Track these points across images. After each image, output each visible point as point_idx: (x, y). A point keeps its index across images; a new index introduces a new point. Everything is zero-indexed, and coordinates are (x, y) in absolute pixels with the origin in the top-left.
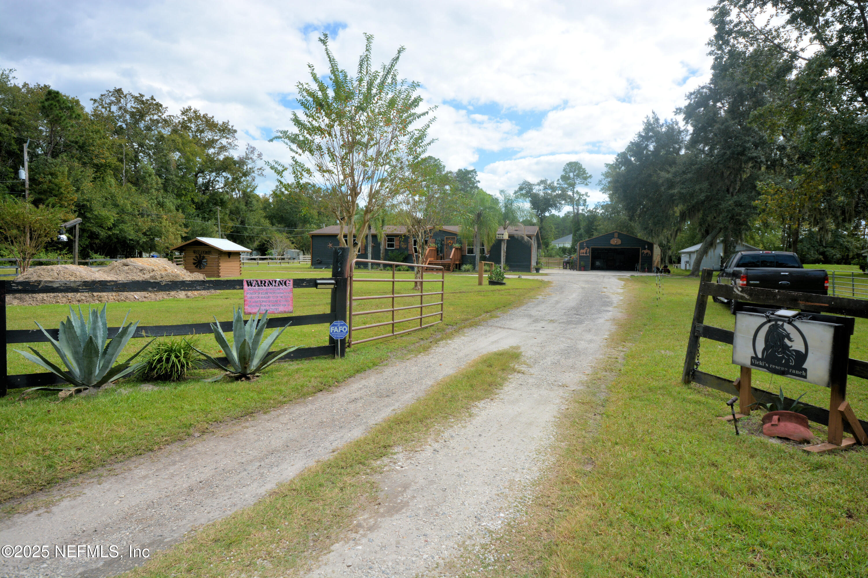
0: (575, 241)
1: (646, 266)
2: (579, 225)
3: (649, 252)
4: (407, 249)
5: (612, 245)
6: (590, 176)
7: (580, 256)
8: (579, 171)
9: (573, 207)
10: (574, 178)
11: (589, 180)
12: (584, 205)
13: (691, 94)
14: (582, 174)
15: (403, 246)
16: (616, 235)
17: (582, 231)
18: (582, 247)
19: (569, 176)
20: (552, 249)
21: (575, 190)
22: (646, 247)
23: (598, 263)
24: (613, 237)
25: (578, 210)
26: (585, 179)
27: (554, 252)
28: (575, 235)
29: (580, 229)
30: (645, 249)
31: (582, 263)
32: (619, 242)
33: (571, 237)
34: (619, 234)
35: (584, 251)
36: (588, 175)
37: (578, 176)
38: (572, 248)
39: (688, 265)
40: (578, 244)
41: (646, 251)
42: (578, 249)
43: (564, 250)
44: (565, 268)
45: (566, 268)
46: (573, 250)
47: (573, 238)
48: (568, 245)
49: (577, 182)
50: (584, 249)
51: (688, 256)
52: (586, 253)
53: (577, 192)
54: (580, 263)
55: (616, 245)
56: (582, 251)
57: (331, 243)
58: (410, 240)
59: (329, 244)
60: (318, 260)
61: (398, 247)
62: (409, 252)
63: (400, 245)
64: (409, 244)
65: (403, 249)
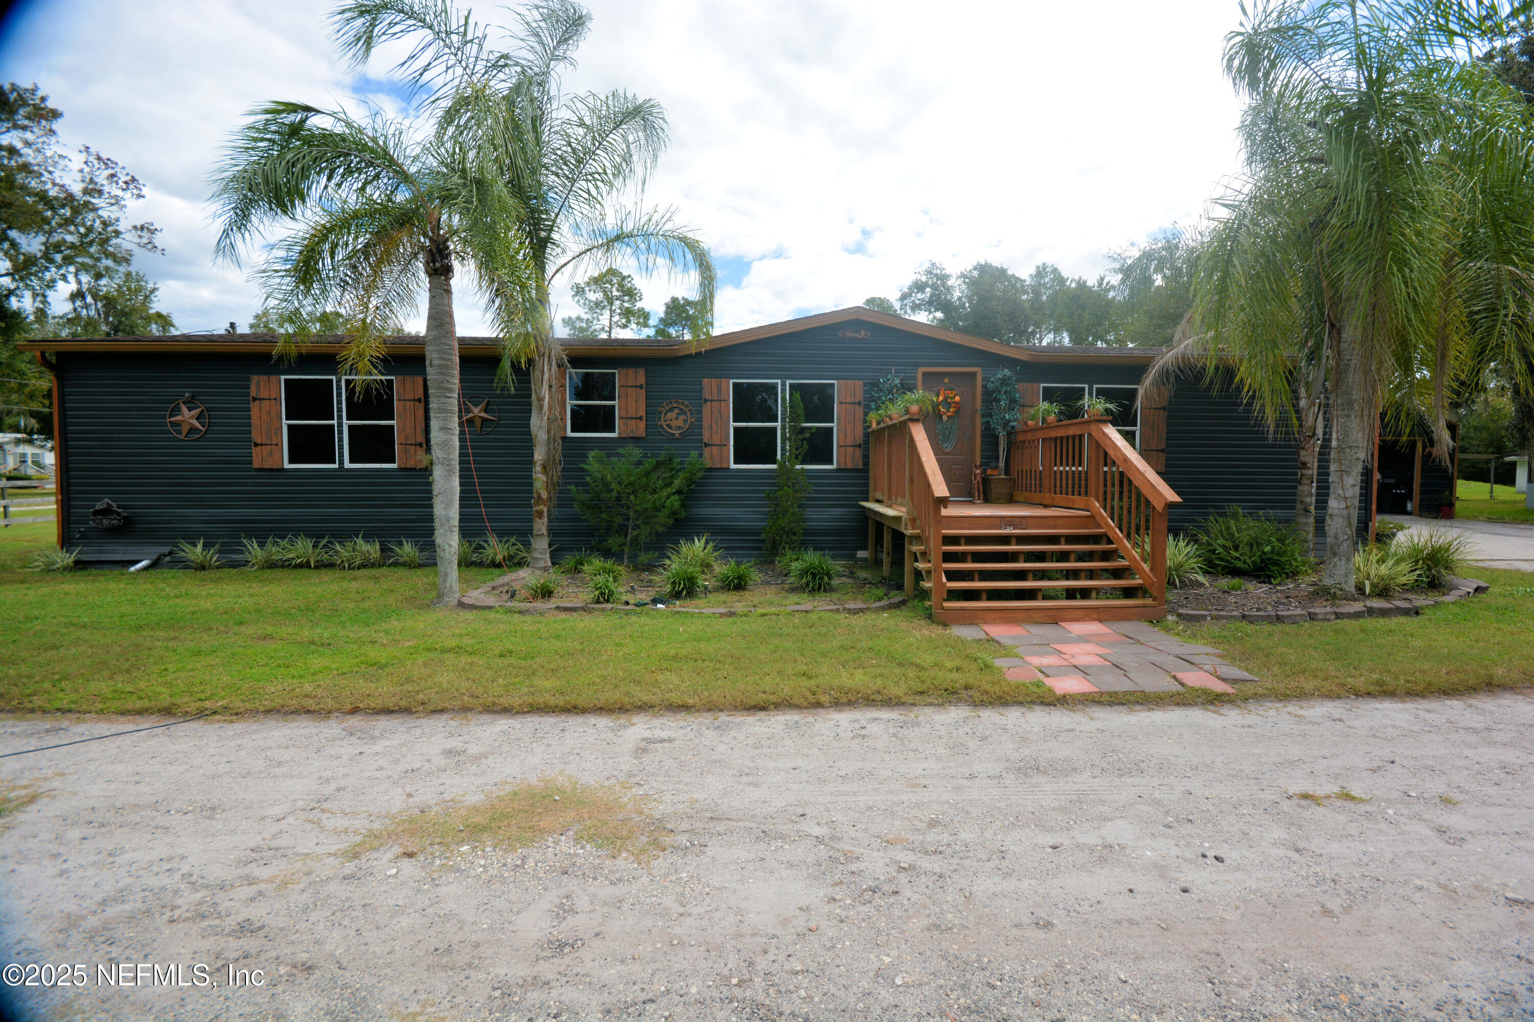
4: (693, 437)
57: (191, 403)
58: (709, 385)
59: (176, 410)
60: (106, 512)
61: (640, 429)
62: (710, 458)
63: (652, 414)
64: (706, 409)
65: (672, 439)
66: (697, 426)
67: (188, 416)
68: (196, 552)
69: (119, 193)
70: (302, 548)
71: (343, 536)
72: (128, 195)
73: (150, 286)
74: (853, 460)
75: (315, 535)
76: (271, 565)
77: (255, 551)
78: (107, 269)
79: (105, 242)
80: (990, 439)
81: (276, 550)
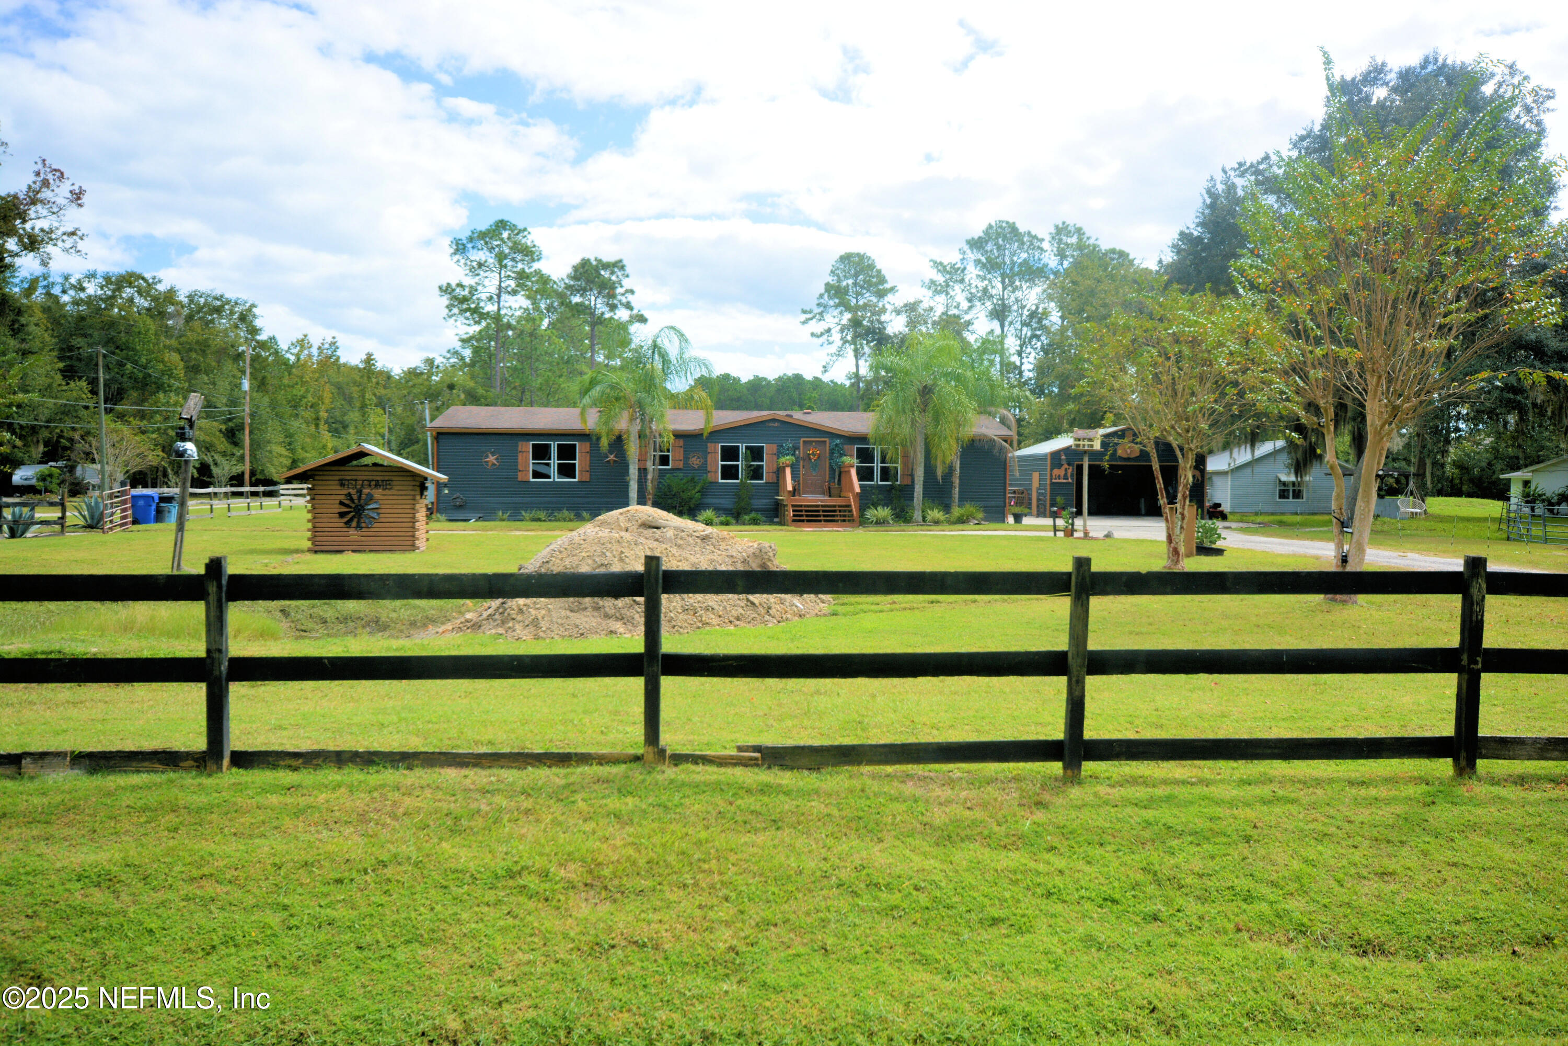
4: (704, 468)
5: (1121, 459)
7: (1052, 484)
13: (1302, 138)
15: (695, 462)
16: (1129, 435)
18: (1056, 464)
24: (1122, 440)
31: (1059, 499)
32: (1136, 451)
35: (1061, 472)
42: (1048, 467)
50: (1060, 466)
52: (1066, 477)
54: (1053, 499)
55: (1128, 459)
56: (1056, 472)
57: (493, 453)
58: (710, 446)
60: (457, 499)
61: (681, 465)
62: (710, 478)
63: (686, 459)
64: (709, 456)
65: (694, 469)
66: (705, 463)
67: (491, 459)
68: (499, 515)
70: (542, 515)
71: (560, 509)
74: (773, 479)
75: (546, 509)
77: (524, 514)
80: (832, 470)
81: (533, 513)
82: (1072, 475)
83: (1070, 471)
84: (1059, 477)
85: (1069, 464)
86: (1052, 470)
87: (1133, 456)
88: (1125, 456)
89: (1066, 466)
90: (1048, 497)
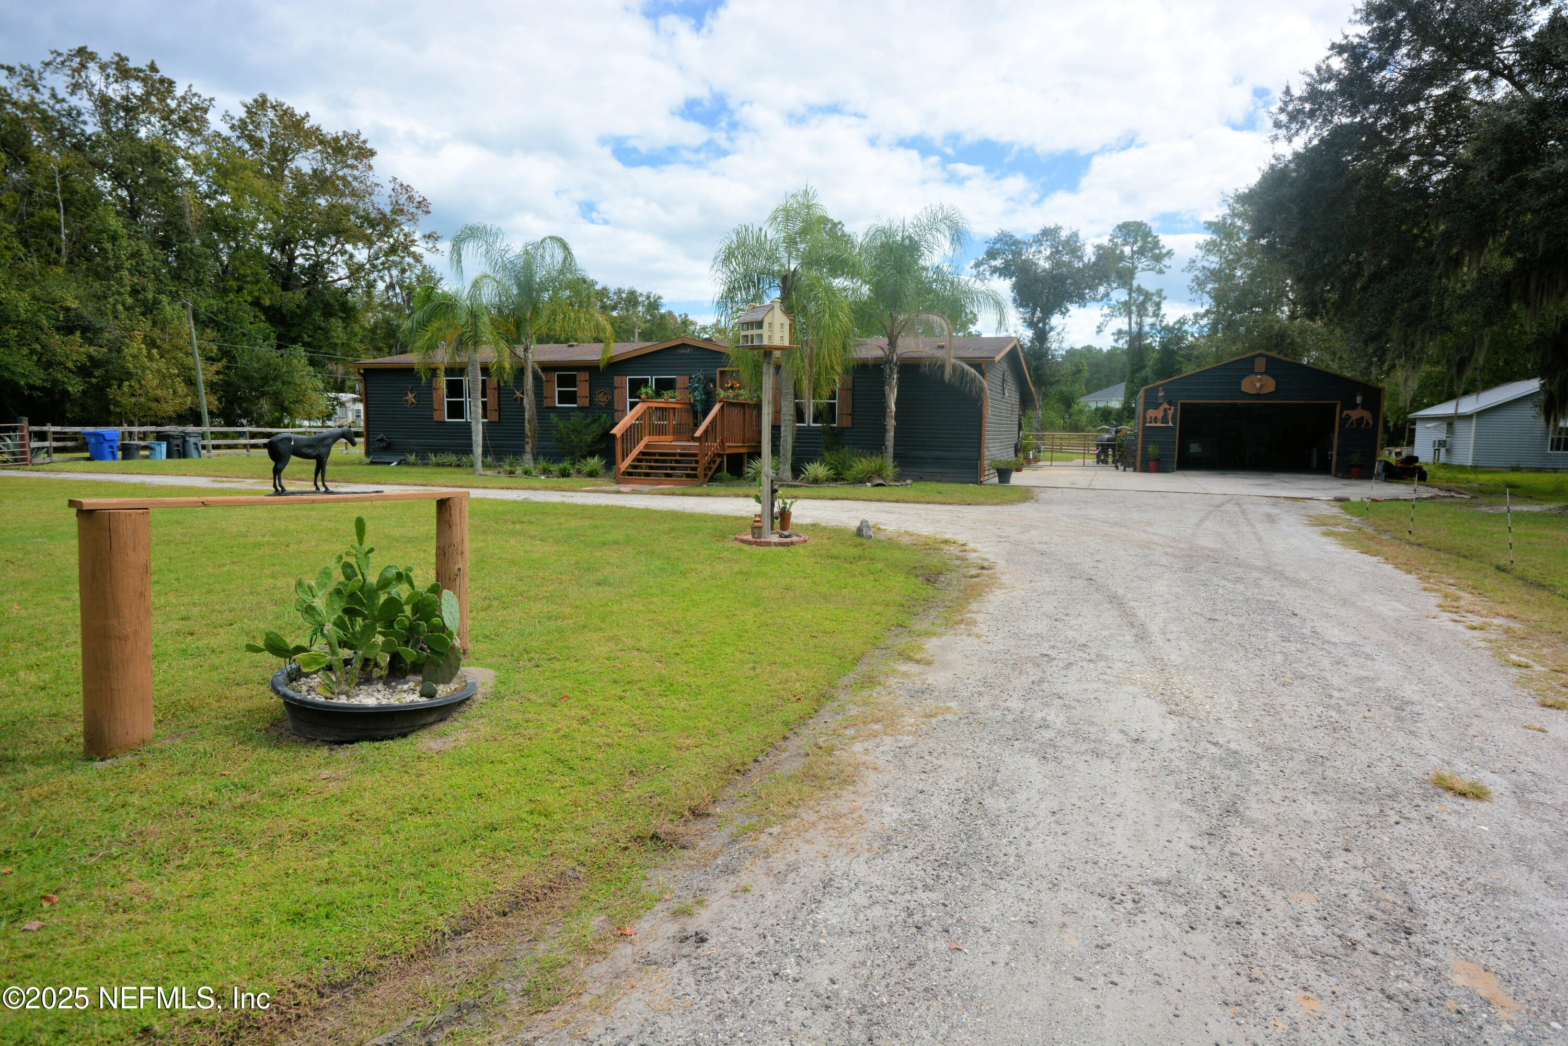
0: (1131, 394)
1: (1355, 458)
2: (1142, 359)
3: (1367, 415)
4: (611, 407)
5: (1245, 394)
6: (1170, 253)
7: (1145, 429)
8: (1145, 242)
9: (1130, 319)
10: (1132, 258)
11: (1166, 261)
12: (1156, 315)
14: (1151, 249)
15: (602, 399)
16: (1260, 364)
17: (1148, 372)
18: (1152, 403)
19: (1122, 252)
20: (1080, 411)
21: (1135, 284)
22: (1359, 399)
23: (1195, 448)
24: (1252, 371)
25: (1140, 325)
26: (1158, 258)
27: (1084, 419)
28: (1131, 381)
29: (1143, 367)
30: (1354, 406)
31: (1151, 449)
32: (1270, 385)
33: (1121, 388)
34: (1271, 361)
35: (1159, 413)
36: (1164, 251)
37: (1141, 252)
38: (1124, 409)
39: (1443, 450)
40: (1141, 393)
41: (1355, 414)
42: (1140, 409)
43: (1105, 415)
44: (1101, 460)
45: (1105, 462)
46: (1127, 413)
47: (1127, 388)
48: (1116, 404)
49: (1140, 266)
50: (1157, 406)
51: (1444, 426)
52: (1165, 419)
53: (1139, 290)
54: (1144, 449)
55: (1258, 396)
56: (1151, 413)
57: (412, 391)
58: (617, 379)
59: (406, 394)
60: (381, 440)
61: (587, 403)
62: (617, 418)
63: (592, 395)
64: (616, 391)
65: (601, 408)
66: (612, 400)
67: (410, 397)
68: (412, 458)
69: (415, 210)
71: (466, 453)
72: (420, 212)
73: (438, 276)
75: (456, 452)
76: (438, 465)
77: (433, 458)
78: (409, 264)
79: (406, 248)
82: (1174, 417)
83: (1170, 413)
84: (1156, 420)
85: (1170, 403)
86: (1145, 410)
87: (1264, 391)
88: (1253, 392)
89: (1166, 406)
90: (1139, 446)
